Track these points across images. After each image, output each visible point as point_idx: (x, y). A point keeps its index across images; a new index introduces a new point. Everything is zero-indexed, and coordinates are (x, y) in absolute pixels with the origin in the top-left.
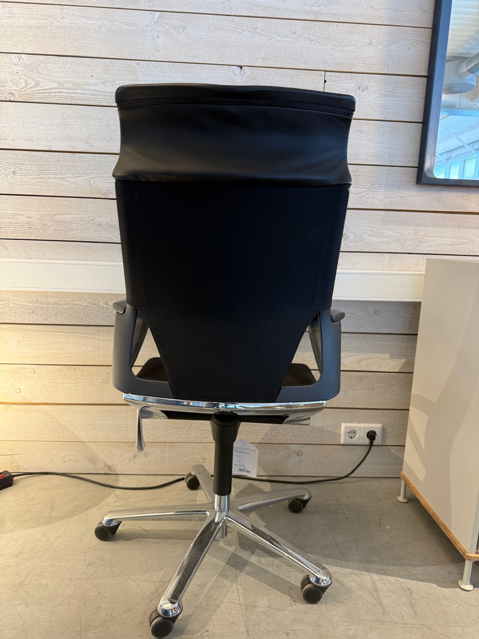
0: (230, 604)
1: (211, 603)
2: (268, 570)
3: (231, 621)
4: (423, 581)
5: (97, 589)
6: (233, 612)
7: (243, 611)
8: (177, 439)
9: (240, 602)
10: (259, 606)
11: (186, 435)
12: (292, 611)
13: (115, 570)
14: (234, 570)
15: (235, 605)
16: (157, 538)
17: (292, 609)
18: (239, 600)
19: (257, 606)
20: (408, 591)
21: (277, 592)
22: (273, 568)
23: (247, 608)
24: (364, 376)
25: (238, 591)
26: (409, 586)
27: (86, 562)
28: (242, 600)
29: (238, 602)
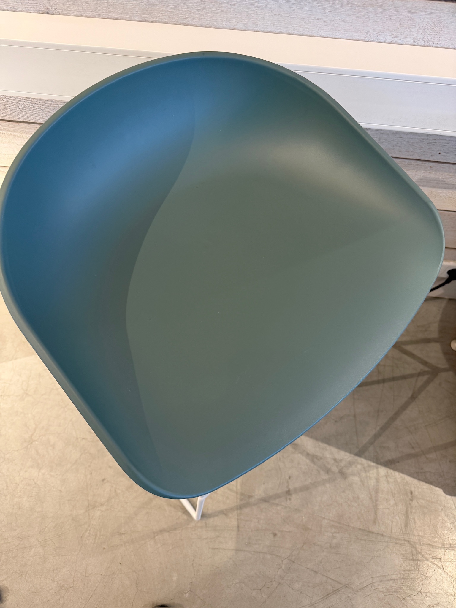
4: (431, 483)
20: (409, 495)
26: (413, 489)
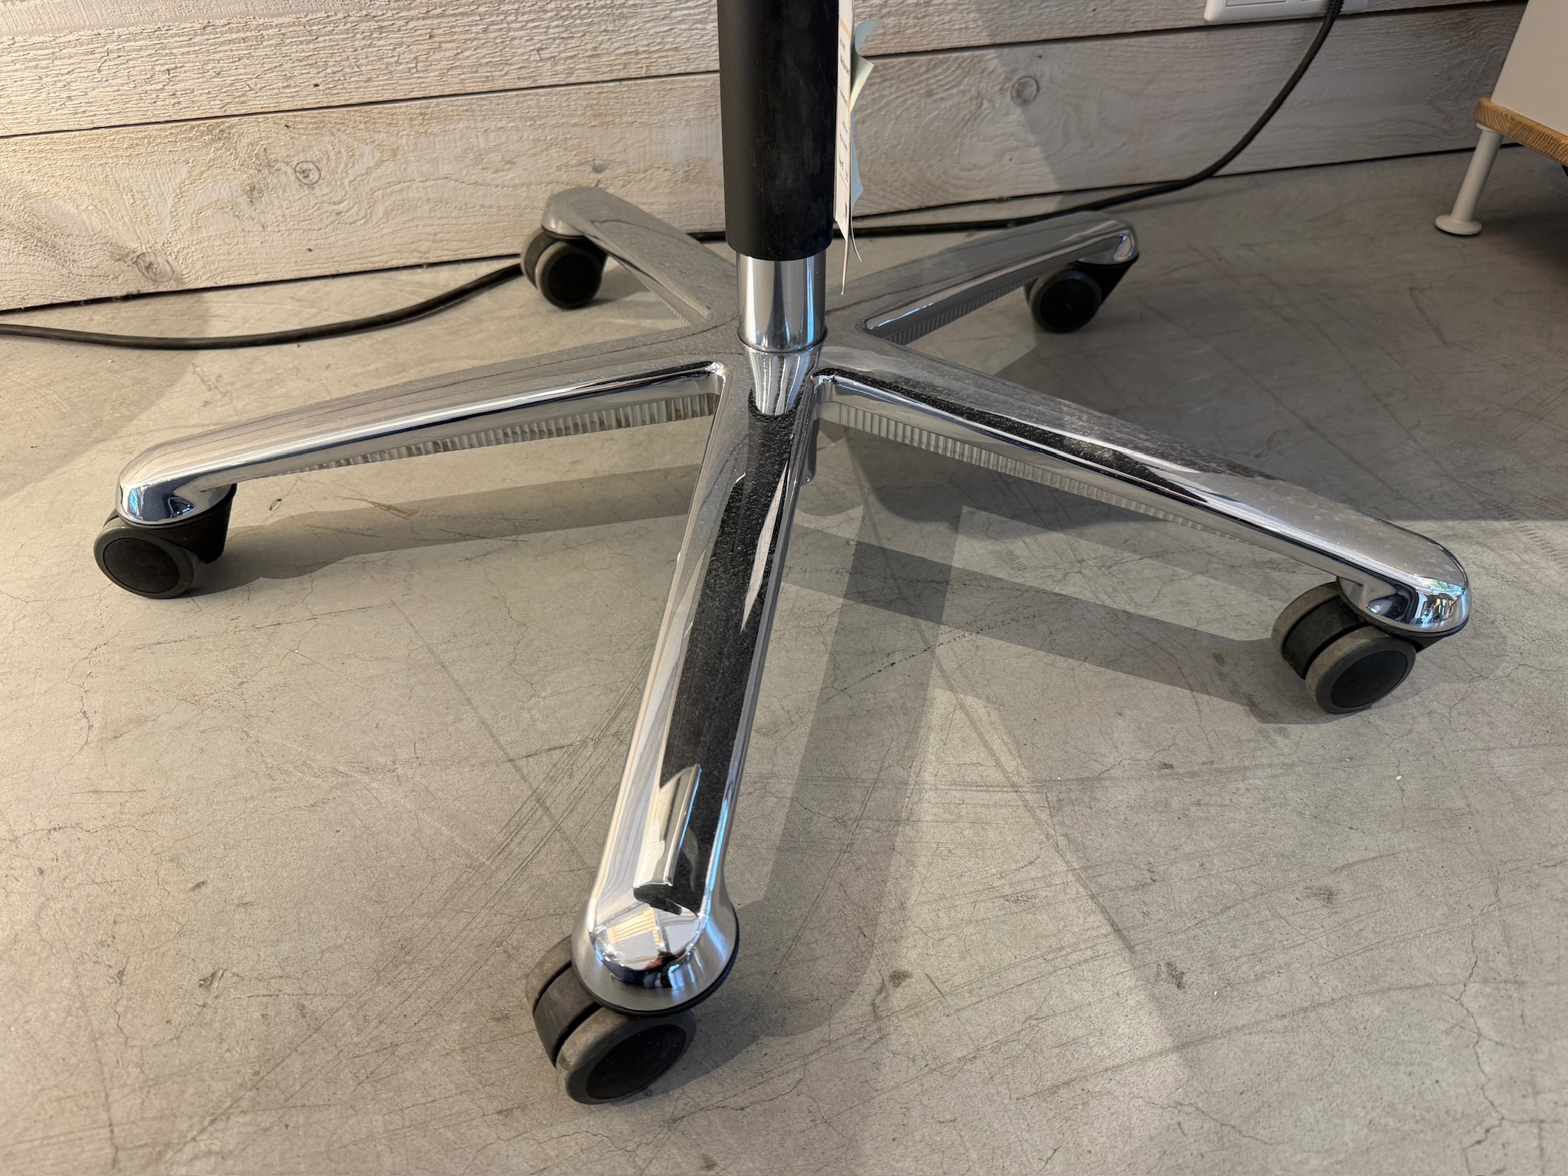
0: (958, 794)
1: (857, 808)
2: (1068, 590)
3: (1007, 890)
5: (180, 865)
6: (992, 835)
7: (1044, 816)
8: (442, 75)
9: (1004, 771)
10: (1110, 779)
11: (484, 51)
12: (1288, 768)
13: (266, 737)
14: (906, 620)
15: (986, 795)
16: (464, 537)
17: (1282, 759)
18: (998, 764)
19: (1099, 779)
21: (1163, 689)
22: (1084, 576)
23: (1052, 796)
25: (968, 715)
27: (90, 727)
28: (1010, 764)
29: (994, 775)
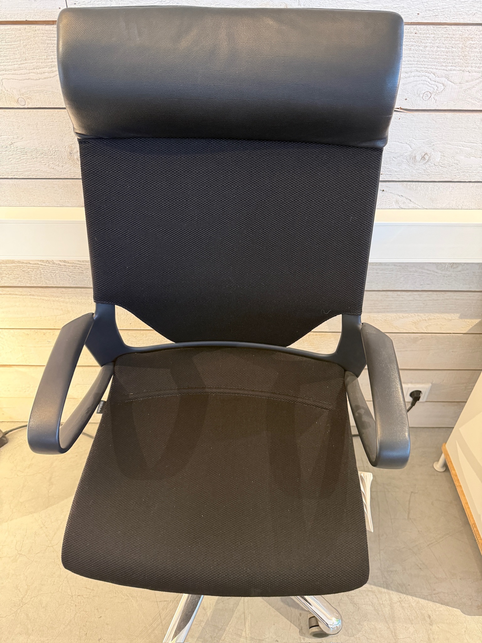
1: (216, 635)
9: (246, 633)
10: (265, 641)
15: (240, 639)
20: (428, 619)
23: (252, 642)
24: (419, 338)
